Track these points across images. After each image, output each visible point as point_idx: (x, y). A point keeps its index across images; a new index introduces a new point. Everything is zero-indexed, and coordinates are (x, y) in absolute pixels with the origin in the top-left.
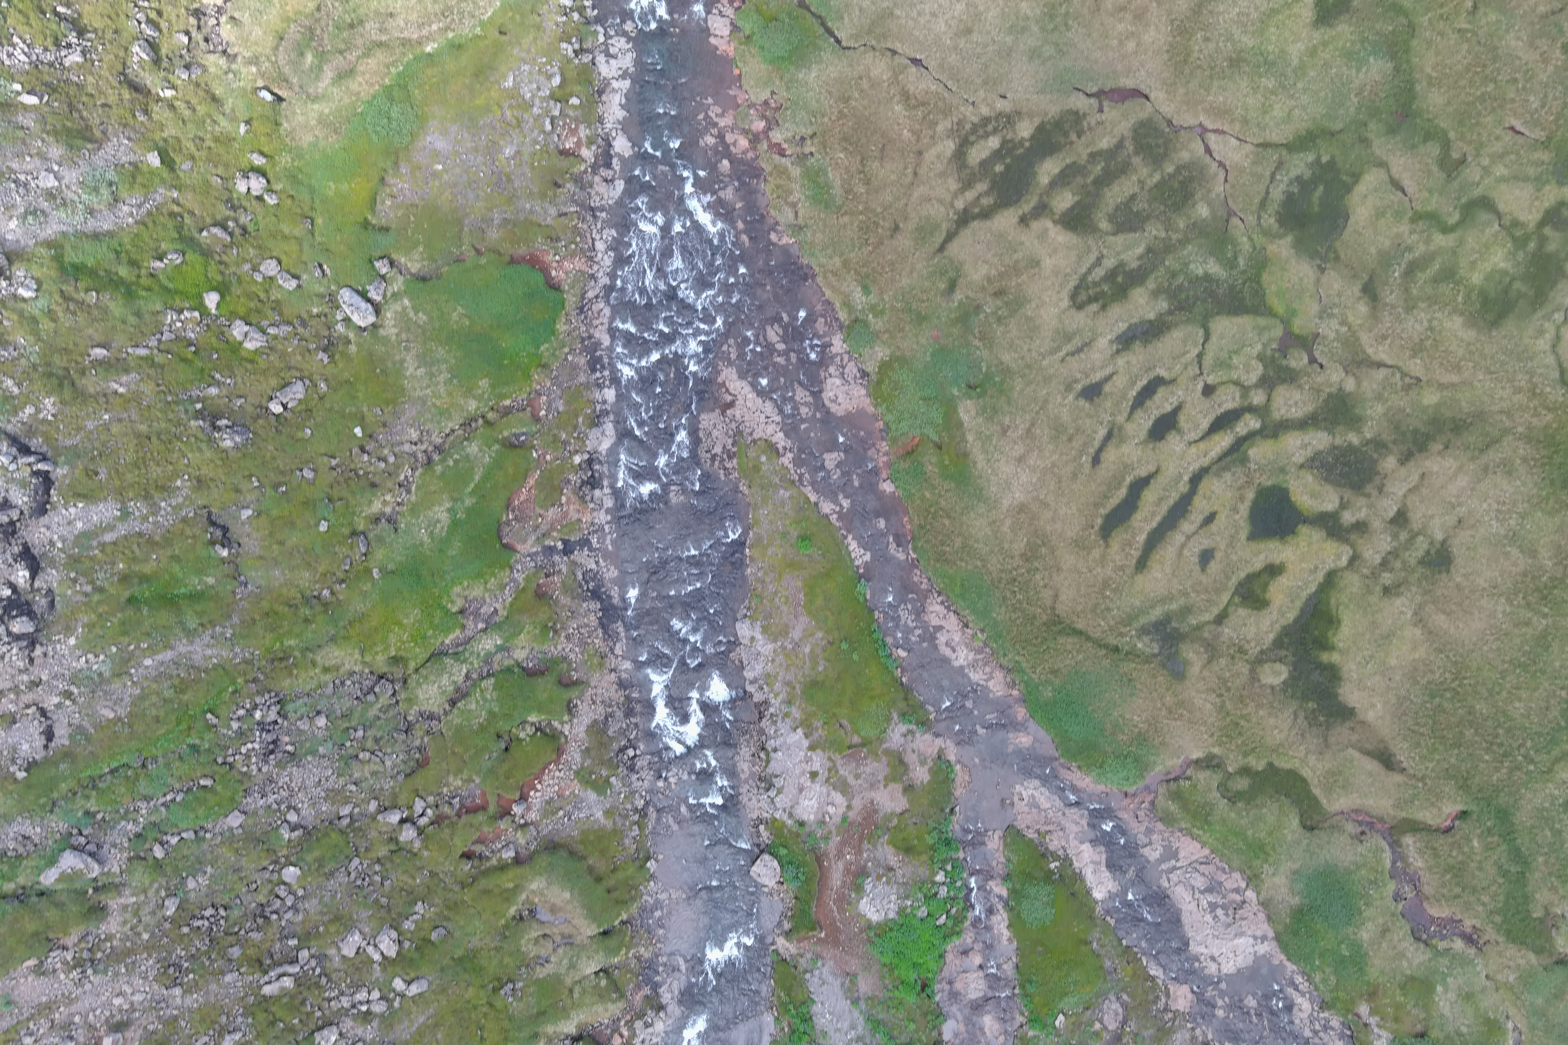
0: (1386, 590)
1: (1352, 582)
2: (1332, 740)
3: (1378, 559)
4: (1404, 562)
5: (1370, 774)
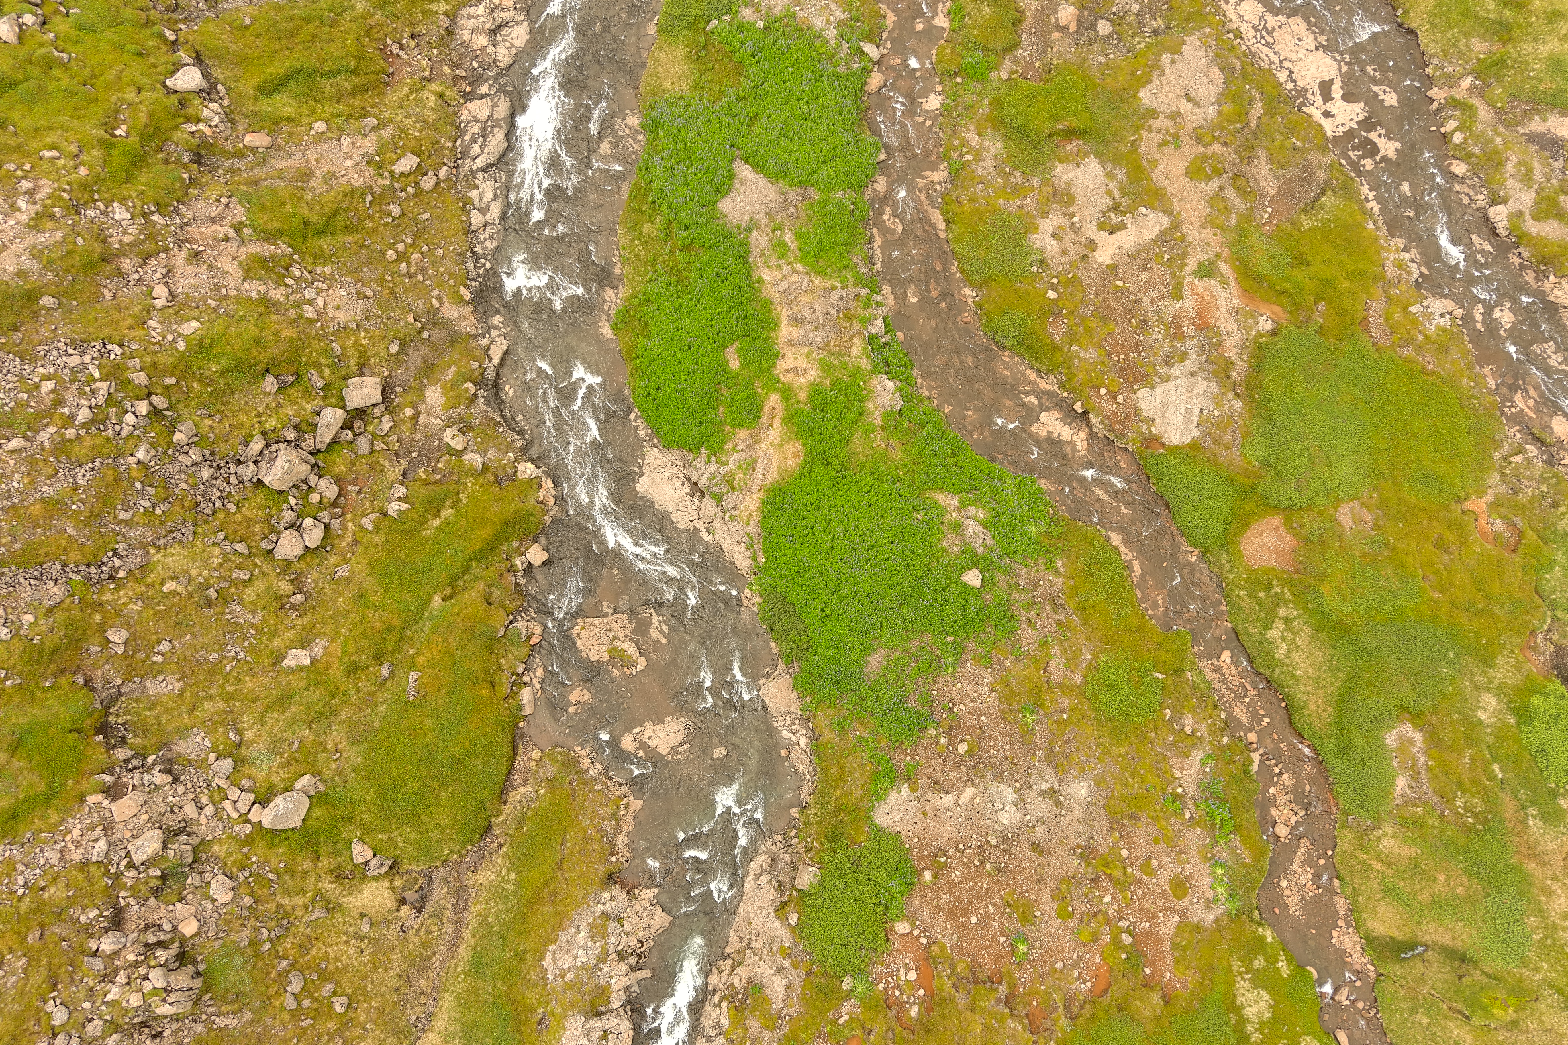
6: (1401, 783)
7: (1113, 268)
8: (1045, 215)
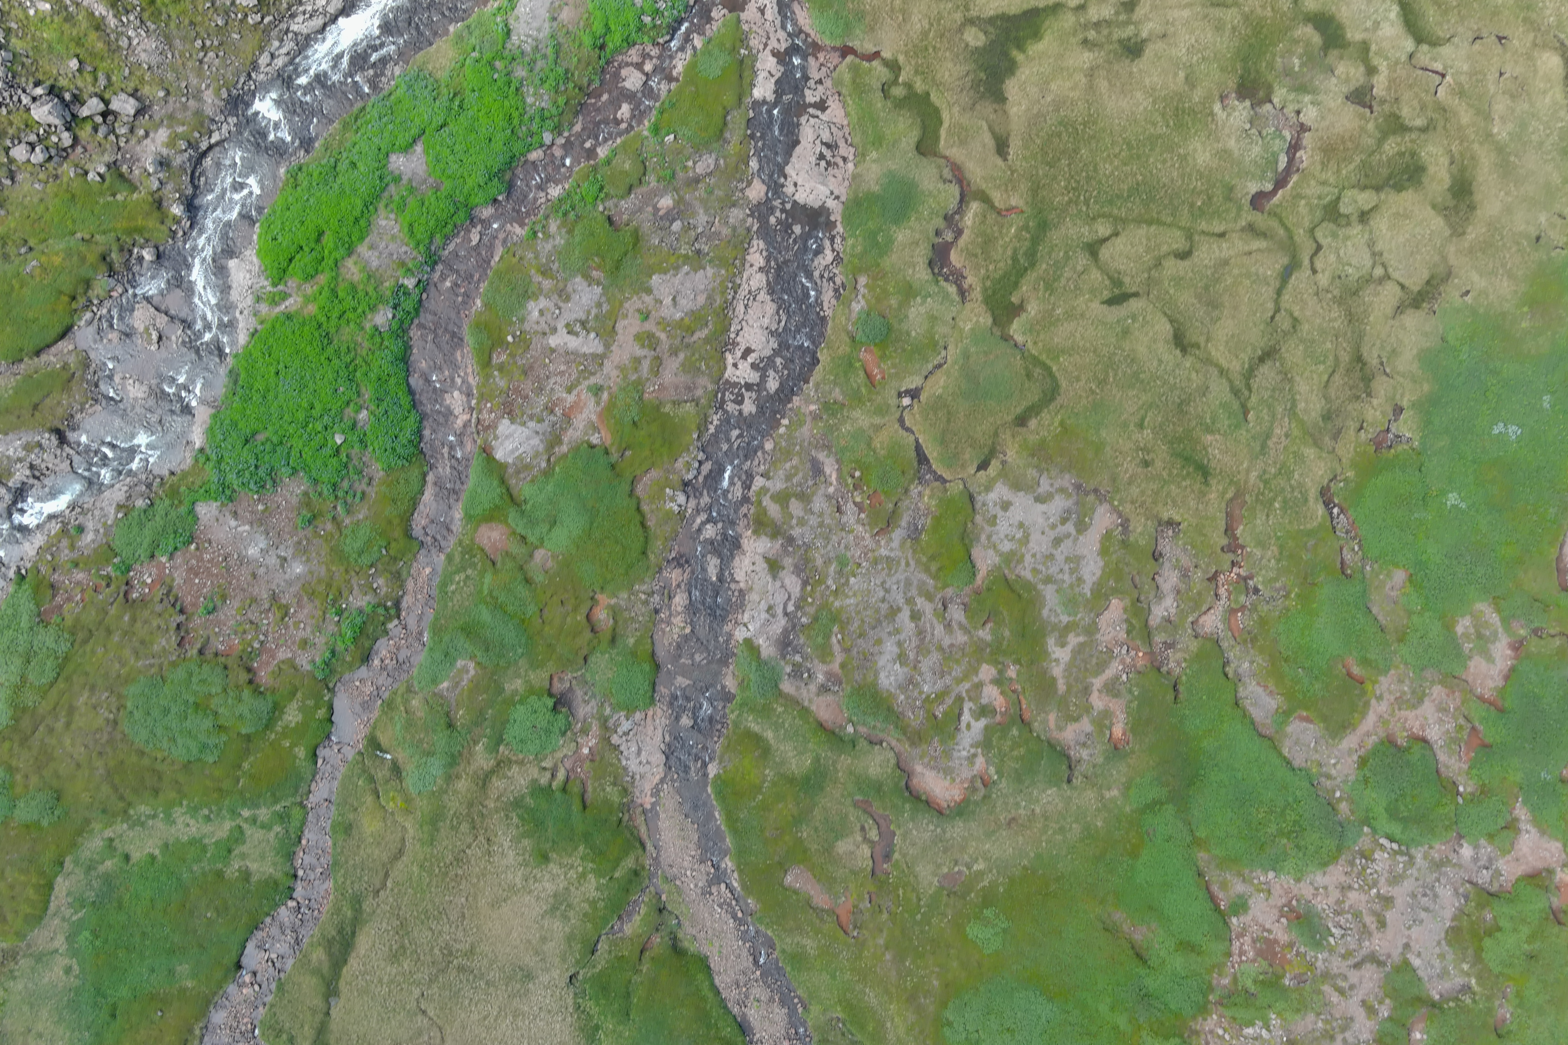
0: (1085, 41)
1: (1068, 20)
2: (978, 107)
3: (1095, 20)
4: (1110, 34)
5: (984, 146)
6: (445, 685)
7: (553, 351)
8: (547, 297)
